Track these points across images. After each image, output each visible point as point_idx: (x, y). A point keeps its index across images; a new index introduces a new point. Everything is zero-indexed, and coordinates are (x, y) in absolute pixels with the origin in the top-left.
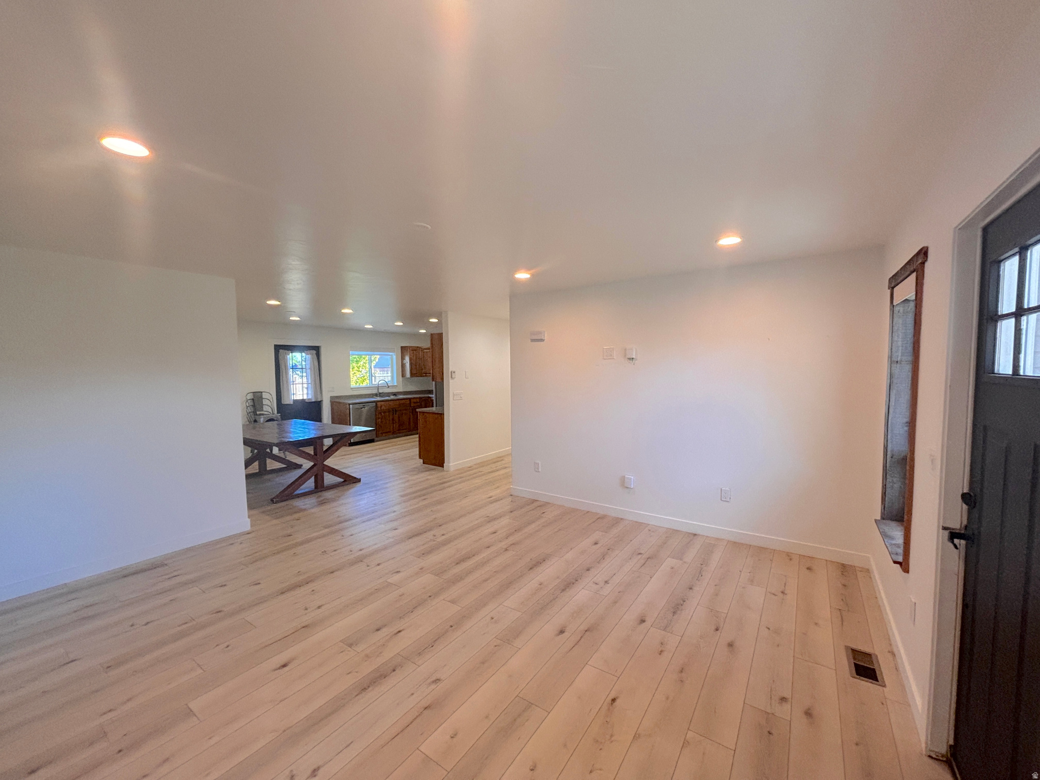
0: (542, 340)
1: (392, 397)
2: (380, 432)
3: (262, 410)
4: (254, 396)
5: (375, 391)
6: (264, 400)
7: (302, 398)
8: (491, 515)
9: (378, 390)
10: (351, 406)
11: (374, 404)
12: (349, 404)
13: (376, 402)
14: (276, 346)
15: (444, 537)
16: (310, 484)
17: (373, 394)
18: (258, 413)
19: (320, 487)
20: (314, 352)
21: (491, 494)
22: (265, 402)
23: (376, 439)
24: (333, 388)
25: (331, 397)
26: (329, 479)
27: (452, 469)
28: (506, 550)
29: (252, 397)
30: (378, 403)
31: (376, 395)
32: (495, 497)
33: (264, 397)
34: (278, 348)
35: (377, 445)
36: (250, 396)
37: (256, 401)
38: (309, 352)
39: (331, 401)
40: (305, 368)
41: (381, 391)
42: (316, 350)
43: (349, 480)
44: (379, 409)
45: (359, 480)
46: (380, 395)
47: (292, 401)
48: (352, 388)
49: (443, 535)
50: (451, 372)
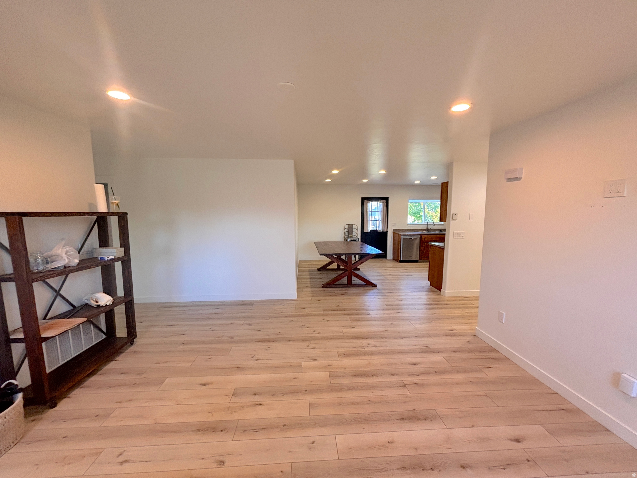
0: (519, 179)
1: (437, 233)
2: (423, 256)
3: (352, 235)
4: (348, 226)
5: (425, 228)
6: (353, 229)
7: (376, 229)
8: (431, 347)
9: (427, 227)
10: (402, 236)
11: (419, 236)
12: (401, 235)
13: (421, 235)
14: (362, 198)
15: (374, 348)
16: (345, 280)
17: (423, 229)
18: (350, 236)
19: (350, 284)
20: (385, 201)
21: (455, 327)
22: (354, 230)
23: (419, 261)
24: (395, 224)
25: (394, 230)
26: (355, 280)
27: (447, 295)
28: (405, 386)
29: (348, 227)
30: (422, 236)
31: (425, 230)
32: (457, 332)
33: (354, 227)
34: (363, 199)
35: (418, 265)
36: (347, 226)
37: (350, 229)
38: (382, 201)
39: (393, 232)
40: (379, 211)
41: (429, 228)
42: (386, 200)
43: (369, 284)
44: (423, 240)
45: (375, 286)
46: (428, 230)
47: (370, 231)
48: (408, 225)
49: (375, 346)
50: (453, 214)
